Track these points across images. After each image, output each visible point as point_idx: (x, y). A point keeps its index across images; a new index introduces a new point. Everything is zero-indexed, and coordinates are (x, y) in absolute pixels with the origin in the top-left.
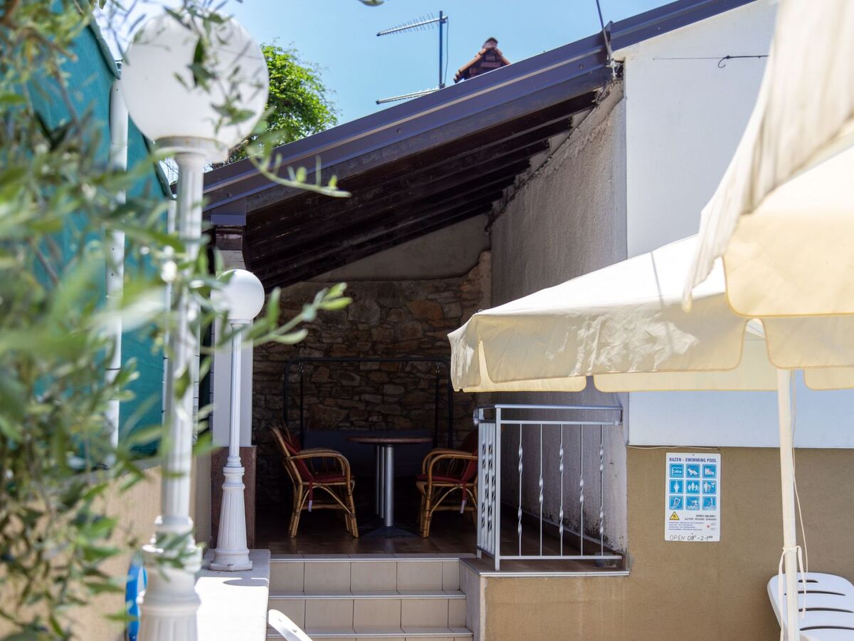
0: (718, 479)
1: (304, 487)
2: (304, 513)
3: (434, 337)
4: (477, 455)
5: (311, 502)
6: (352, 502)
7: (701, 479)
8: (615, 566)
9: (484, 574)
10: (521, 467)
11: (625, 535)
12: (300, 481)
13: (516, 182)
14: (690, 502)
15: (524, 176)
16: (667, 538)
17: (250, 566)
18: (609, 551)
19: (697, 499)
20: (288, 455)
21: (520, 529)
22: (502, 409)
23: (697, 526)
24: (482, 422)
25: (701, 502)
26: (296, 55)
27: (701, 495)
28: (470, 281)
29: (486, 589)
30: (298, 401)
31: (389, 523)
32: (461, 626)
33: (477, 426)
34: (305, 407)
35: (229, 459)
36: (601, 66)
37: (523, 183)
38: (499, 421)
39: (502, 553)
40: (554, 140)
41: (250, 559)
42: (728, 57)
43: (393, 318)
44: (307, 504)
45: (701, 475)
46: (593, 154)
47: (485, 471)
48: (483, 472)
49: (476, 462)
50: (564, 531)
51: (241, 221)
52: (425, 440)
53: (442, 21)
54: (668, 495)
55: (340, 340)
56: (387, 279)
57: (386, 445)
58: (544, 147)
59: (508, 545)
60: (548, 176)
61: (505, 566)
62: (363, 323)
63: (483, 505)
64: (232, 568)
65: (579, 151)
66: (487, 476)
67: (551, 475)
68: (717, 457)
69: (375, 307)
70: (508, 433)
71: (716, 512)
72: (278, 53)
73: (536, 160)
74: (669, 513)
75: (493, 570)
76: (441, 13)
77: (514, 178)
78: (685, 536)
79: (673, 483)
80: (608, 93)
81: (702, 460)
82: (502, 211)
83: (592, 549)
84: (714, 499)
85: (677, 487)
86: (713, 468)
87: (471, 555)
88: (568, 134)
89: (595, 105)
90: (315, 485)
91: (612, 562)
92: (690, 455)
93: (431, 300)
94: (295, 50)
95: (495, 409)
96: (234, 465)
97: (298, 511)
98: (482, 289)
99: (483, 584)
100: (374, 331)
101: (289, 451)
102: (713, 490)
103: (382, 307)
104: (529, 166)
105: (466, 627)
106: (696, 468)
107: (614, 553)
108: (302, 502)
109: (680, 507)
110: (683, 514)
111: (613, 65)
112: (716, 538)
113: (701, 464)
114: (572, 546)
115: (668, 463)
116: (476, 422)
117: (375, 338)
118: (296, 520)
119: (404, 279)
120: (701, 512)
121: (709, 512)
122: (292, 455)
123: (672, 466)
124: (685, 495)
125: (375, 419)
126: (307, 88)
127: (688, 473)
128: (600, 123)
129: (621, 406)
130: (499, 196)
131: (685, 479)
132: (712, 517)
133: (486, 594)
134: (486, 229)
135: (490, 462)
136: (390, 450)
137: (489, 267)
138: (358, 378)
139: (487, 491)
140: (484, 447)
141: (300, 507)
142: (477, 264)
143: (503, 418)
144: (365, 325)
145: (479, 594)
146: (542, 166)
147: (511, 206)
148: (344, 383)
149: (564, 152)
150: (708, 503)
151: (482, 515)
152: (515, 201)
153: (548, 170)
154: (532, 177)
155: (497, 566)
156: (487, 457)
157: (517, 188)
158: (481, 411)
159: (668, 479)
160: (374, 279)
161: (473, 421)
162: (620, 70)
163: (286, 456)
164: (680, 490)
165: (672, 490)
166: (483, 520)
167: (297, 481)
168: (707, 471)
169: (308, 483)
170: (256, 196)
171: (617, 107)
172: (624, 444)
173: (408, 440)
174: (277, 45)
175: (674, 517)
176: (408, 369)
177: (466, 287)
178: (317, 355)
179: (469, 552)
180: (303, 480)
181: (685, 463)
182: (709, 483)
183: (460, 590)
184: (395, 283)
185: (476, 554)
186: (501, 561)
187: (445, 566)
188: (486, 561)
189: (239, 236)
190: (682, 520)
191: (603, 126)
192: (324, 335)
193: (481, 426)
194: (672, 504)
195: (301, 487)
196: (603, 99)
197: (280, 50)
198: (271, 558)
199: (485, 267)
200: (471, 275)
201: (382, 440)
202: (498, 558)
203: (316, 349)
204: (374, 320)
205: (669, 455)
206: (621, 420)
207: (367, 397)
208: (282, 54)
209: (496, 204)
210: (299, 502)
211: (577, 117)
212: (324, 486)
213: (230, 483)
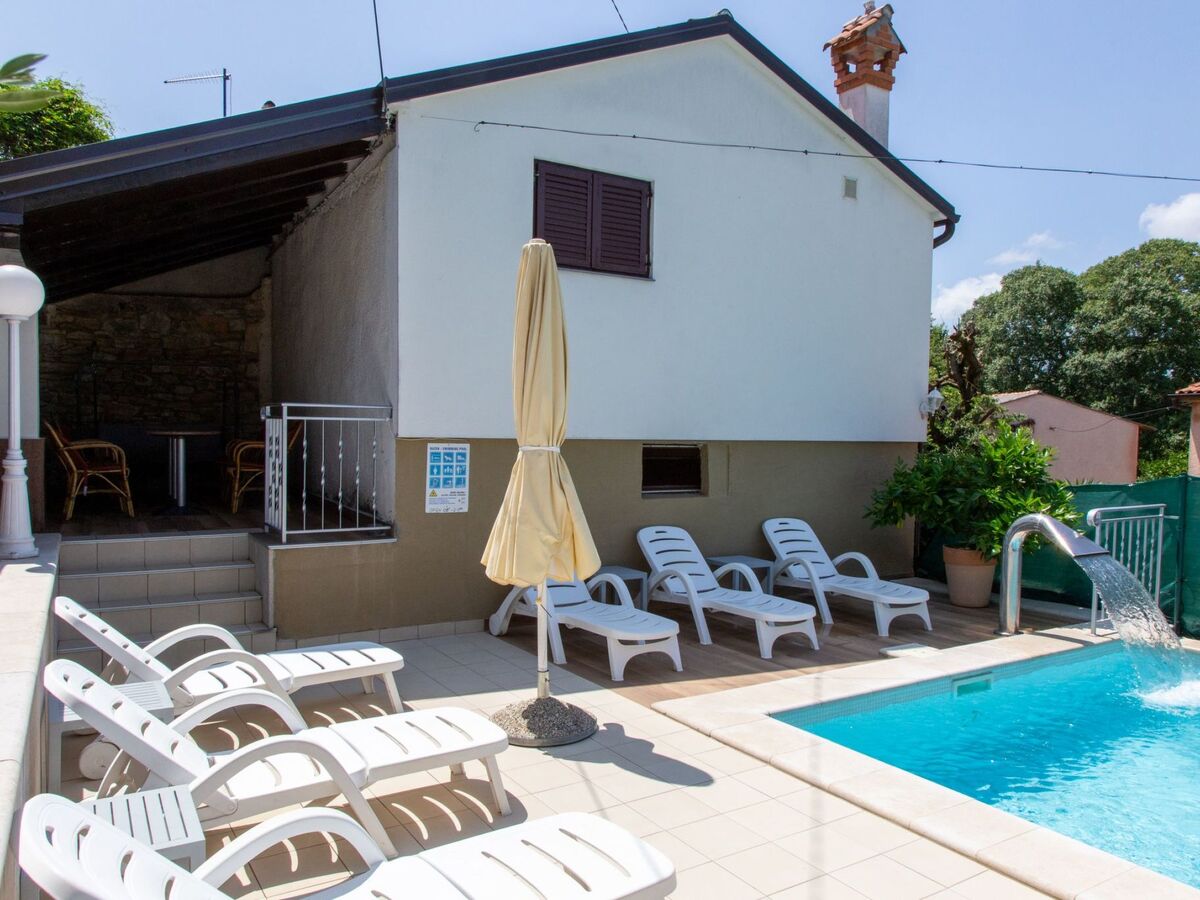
0: (467, 464)
1: (78, 474)
2: (80, 498)
3: (221, 347)
4: (264, 444)
5: (86, 488)
6: (128, 487)
7: (455, 464)
8: (384, 534)
9: (272, 548)
10: (305, 456)
11: (393, 509)
12: (75, 468)
13: (295, 219)
14: (446, 481)
15: (302, 214)
16: (427, 511)
17: (36, 553)
18: (380, 522)
19: (451, 479)
20: (62, 446)
21: (304, 508)
22: (289, 408)
23: (451, 501)
24: (269, 417)
25: (454, 482)
26: (84, 90)
27: (454, 476)
28: (252, 301)
29: (275, 559)
30: (92, 400)
31: (182, 503)
32: (250, 590)
33: (264, 422)
34: (99, 403)
35: (9, 452)
36: (376, 116)
37: (301, 220)
38: (286, 417)
39: (288, 529)
40: (330, 183)
41: (36, 547)
42: (483, 123)
43: (183, 329)
44: (82, 488)
45: (455, 460)
46: (367, 195)
47: (272, 460)
48: (269, 461)
49: (264, 450)
50: (343, 508)
51: (18, 220)
52: (216, 433)
53: (226, 78)
54: (429, 476)
55: (132, 346)
56: (176, 295)
57: (178, 437)
58: (321, 188)
59: (294, 520)
60: (324, 214)
61: (291, 540)
62: (155, 332)
63: (270, 488)
64: (16, 556)
65: (354, 193)
66: (274, 464)
67: (332, 463)
68: (467, 446)
69: (166, 318)
70: (293, 427)
71: (466, 489)
72: (66, 87)
73: (313, 200)
74: (429, 490)
75: (281, 543)
76: (225, 70)
77: (293, 216)
78: (441, 508)
79: (432, 467)
80: (381, 143)
81: (456, 449)
82: (282, 244)
83: (366, 521)
84: (464, 479)
85: (435, 471)
86: (464, 455)
87: (260, 530)
88: (343, 178)
89: (369, 153)
90: (90, 473)
91: (382, 531)
92: (446, 445)
93: (219, 316)
94: (82, 86)
95: (282, 408)
96: (15, 457)
97: (74, 495)
98: (264, 309)
99: (271, 557)
100: (166, 340)
101: (62, 442)
102: (463, 472)
103: (172, 319)
104: (307, 205)
105: (255, 590)
106: (451, 455)
107: (384, 524)
108: (77, 488)
109: (438, 486)
110: (440, 491)
111: (388, 116)
112: (465, 509)
113: (455, 452)
114: (349, 519)
115: (429, 451)
116: (263, 418)
117: (165, 346)
118: (71, 505)
119: (192, 295)
120: (454, 489)
121: (460, 490)
122: (65, 445)
123: (432, 453)
124: (442, 476)
125: (167, 414)
126: (97, 124)
127: (444, 459)
128: (373, 169)
129: (391, 406)
130: (279, 231)
131: (442, 464)
132: (462, 493)
133: (274, 564)
134: (267, 259)
135: (277, 452)
136: (181, 442)
137: (270, 290)
138: (150, 379)
139: (274, 476)
140: (271, 439)
141: (75, 492)
142: (259, 287)
143: (289, 415)
144: (157, 334)
145: (267, 563)
146: (319, 205)
147: (290, 239)
148: (137, 383)
149: (339, 193)
150: (459, 482)
151: (269, 496)
152: (293, 236)
153: (323, 210)
154: (309, 215)
155: (284, 539)
156: (274, 448)
157: (296, 224)
158: (268, 408)
159: (429, 464)
160: (164, 294)
161: (260, 416)
162: (394, 121)
163: (59, 447)
164: (438, 473)
165: (432, 473)
166: (270, 500)
167: (71, 469)
168: (460, 458)
169: (82, 471)
170: (35, 196)
171: (390, 155)
172: (393, 436)
173: (199, 433)
174: (64, 79)
175: (433, 494)
176: (198, 372)
177: (250, 307)
178: (110, 358)
179: (257, 526)
180: (78, 469)
181: (442, 451)
182: (461, 467)
183: (249, 560)
184: (185, 299)
185: (263, 528)
186: (288, 535)
187: (234, 540)
188: (274, 536)
189: (16, 235)
190: (439, 496)
191: (376, 171)
192: (116, 341)
193: (268, 420)
194: (431, 484)
195: (76, 475)
196: (377, 147)
197: (68, 84)
198: (62, 540)
199: (266, 291)
200: (254, 297)
201: (174, 433)
202: (285, 533)
203: (109, 353)
204: (165, 330)
205: (430, 445)
206: (391, 417)
207: (160, 396)
208: (70, 88)
209: (275, 238)
210: (74, 488)
211: (350, 163)
212: (99, 474)
213: (13, 476)
